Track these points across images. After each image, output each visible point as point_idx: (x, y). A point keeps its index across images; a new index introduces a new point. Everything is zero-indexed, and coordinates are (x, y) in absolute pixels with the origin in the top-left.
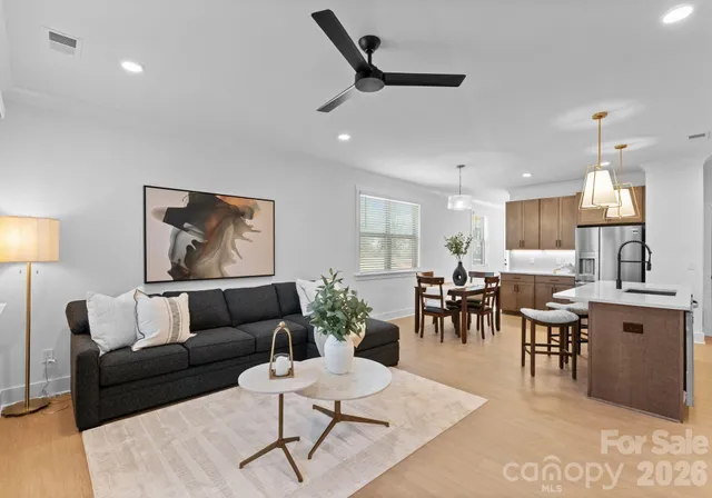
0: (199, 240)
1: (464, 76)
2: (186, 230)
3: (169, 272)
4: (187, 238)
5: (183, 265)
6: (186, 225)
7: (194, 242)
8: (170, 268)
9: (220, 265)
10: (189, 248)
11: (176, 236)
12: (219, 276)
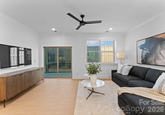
0: (148, 52)
1: (67, 14)
2: (145, 50)
3: (141, 61)
4: (145, 52)
5: (144, 60)
6: (145, 49)
7: (147, 53)
8: (141, 60)
9: (155, 60)
10: (146, 55)
11: (142, 52)
12: (155, 64)
